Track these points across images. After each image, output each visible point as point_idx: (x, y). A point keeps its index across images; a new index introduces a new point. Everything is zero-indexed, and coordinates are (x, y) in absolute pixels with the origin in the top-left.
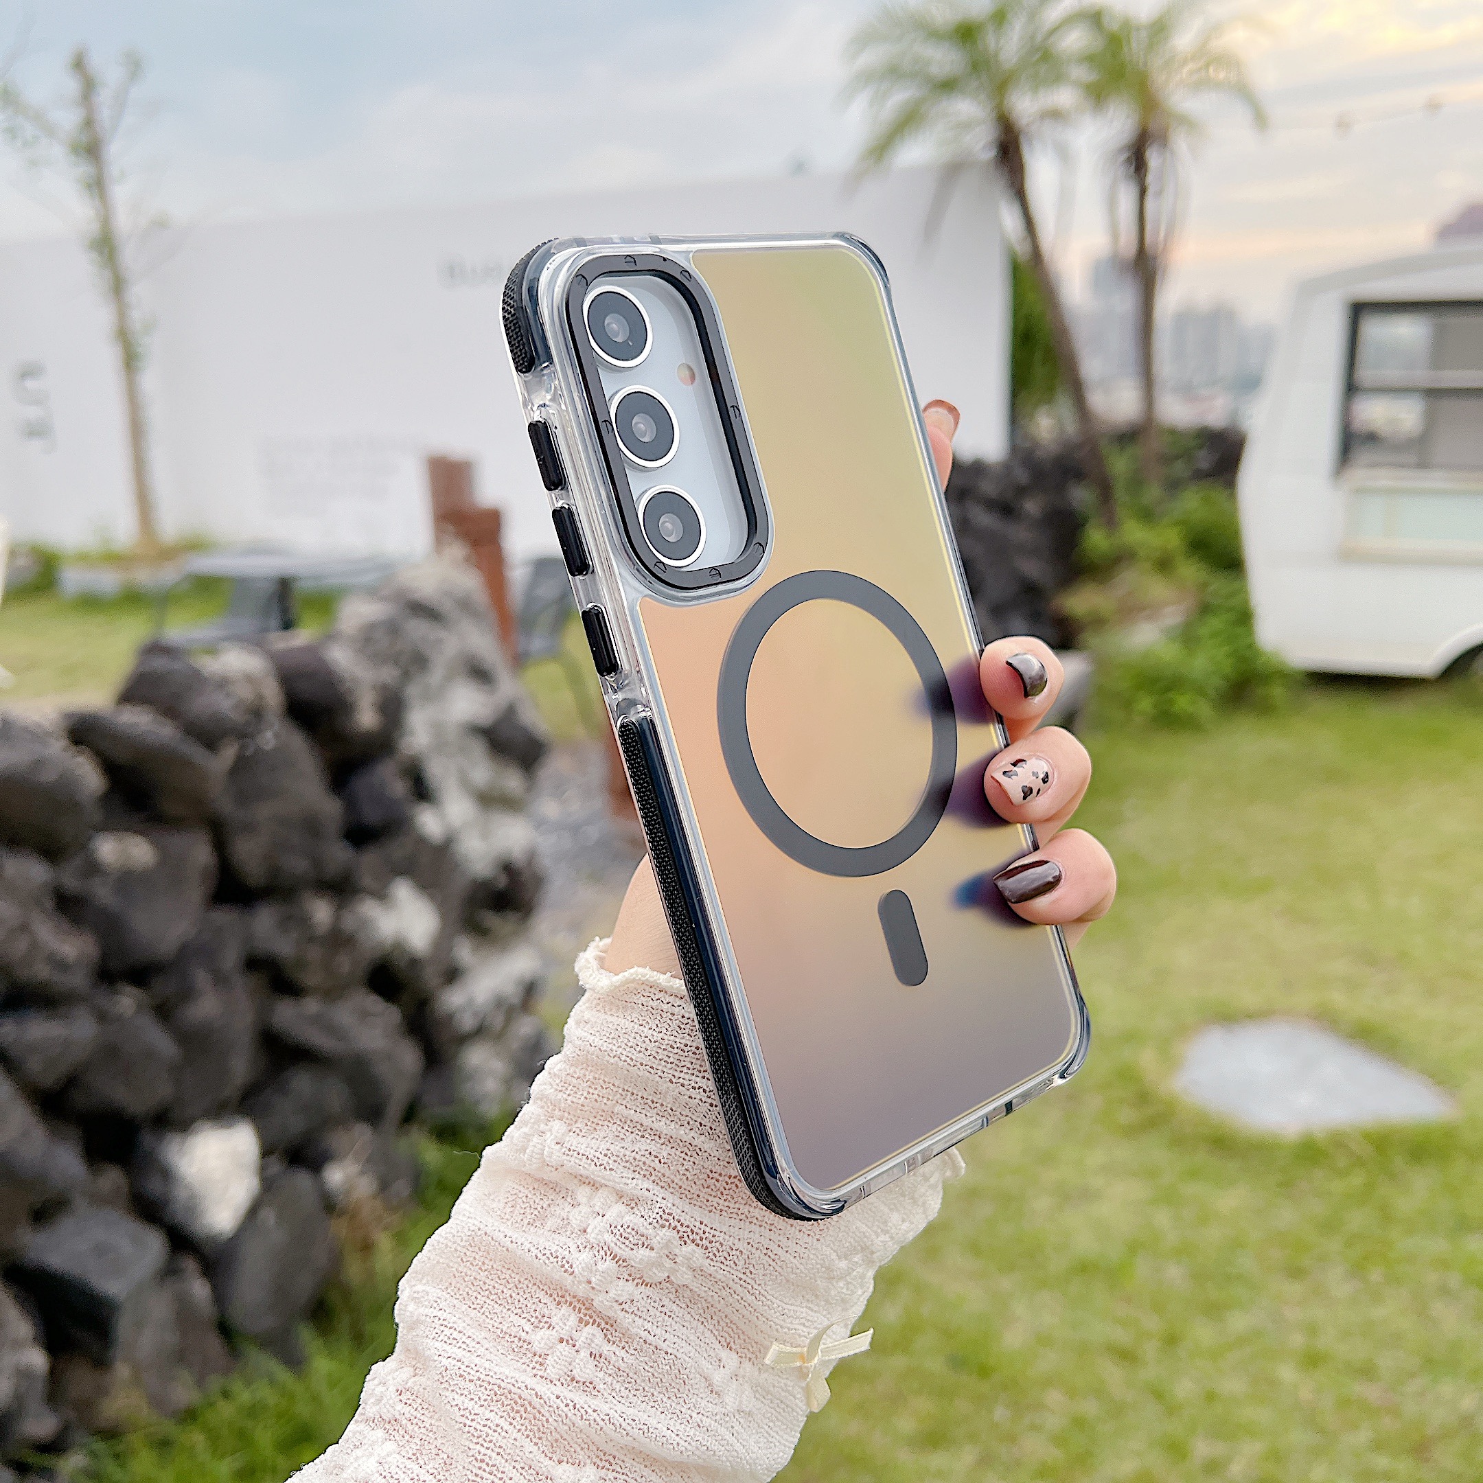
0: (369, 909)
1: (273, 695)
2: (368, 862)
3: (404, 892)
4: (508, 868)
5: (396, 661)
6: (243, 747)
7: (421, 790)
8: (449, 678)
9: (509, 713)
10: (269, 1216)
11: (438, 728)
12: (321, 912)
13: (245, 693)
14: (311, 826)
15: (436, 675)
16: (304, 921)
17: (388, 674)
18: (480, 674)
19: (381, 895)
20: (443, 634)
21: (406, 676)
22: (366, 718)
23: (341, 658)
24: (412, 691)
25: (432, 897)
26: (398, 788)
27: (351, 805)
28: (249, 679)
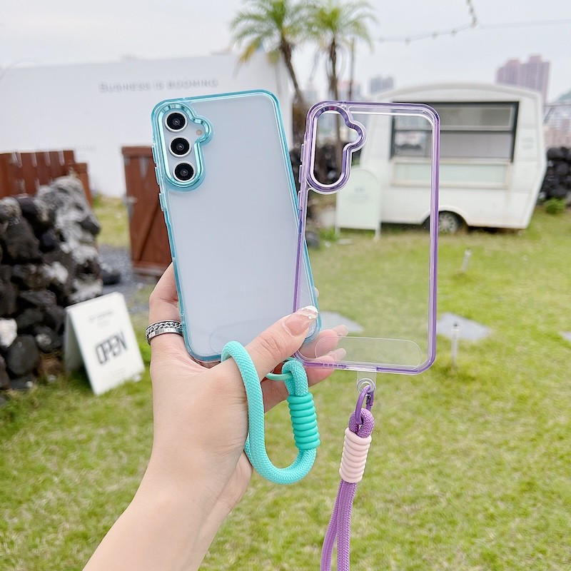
0: (46, 268)
1: (18, 210)
2: (46, 257)
3: (57, 265)
4: (88, 261)
5: (53, 203)
6: (10, 223)
7: (62, 239)
8: (69, 209)
9: (88, 219)
10: (20, 344)
11: (66, 222)
12: (33, 268)
13: (10, 210)
14: (29, 245)
15: (65, 208)
16: (28, 270)
17: (51, 207)
18: (79, 208)
19: (50, 265)
20: (68, 197)
21: (57, 207)
22: (45, 218)
23: (38, 202)
24: (59, 212)
25: (66, 268)
26: (55, 237)
27: (42, 241)
28: (11, 206)
